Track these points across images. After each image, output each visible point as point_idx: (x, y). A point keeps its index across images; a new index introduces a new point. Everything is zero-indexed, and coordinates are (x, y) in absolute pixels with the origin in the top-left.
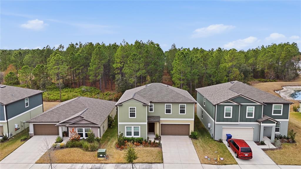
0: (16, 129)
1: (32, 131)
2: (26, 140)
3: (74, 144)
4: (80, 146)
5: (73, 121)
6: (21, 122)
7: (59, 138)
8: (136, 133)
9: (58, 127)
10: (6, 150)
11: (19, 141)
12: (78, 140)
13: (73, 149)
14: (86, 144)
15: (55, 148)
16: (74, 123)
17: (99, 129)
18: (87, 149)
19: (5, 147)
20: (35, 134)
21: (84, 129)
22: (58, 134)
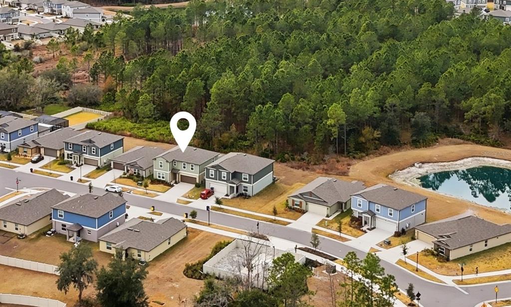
0: (105, 163)
1: (112, 166)
2: (108, 170)
3: (131, 177)
4: (132, 179)
5: (132, 164)
6: (108, 159)
7: (124, 173)
8: (163, 178)
9: (124, 166)
10: (98, 174)
11: (105, 171)
12: (133, 175)
13: (129, 180)
14: (135, 178)
15: (121, 177)
16: (132, 166)
17: (144, 172)
18: (134, 181)
19: (98, 173)
20: (114, 168)
21: (137, 170)
22: (124, 170)
